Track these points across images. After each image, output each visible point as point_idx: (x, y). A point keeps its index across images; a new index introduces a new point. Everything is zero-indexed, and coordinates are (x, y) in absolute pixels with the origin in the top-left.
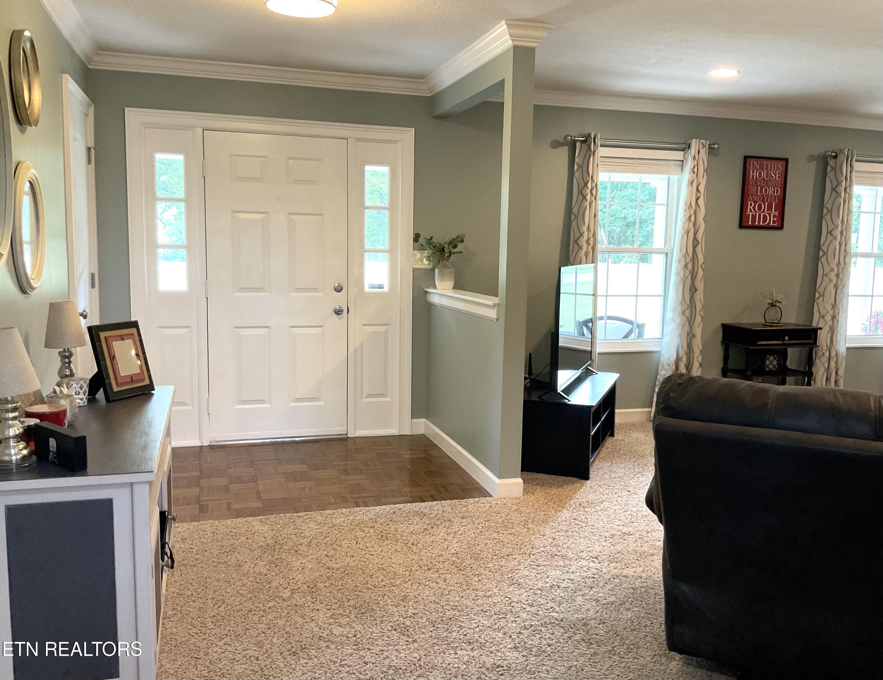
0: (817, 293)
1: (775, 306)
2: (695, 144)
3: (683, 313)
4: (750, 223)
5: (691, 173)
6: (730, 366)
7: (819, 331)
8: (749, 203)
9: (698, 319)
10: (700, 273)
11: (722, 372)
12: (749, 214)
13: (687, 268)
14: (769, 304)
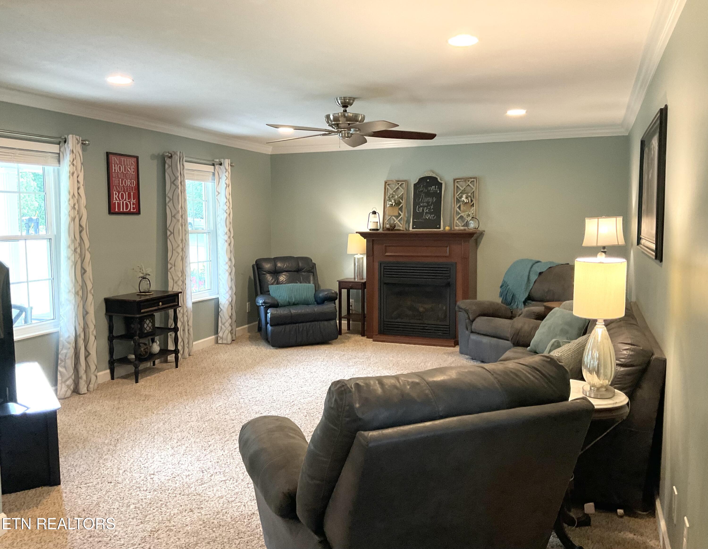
0: (169, 265)
1: (146, 278)
2: (71, 139)
3: (77, 293)
4: (117, 210)
5: (72, 165)
6: (115, 334)
7: (180, 294)
8: (114, 192)
9: (90, 297)
10: (88, 256)
11: (108, 339)
12: (115, 202)
13: (77, 252)
14: (141, 277)
